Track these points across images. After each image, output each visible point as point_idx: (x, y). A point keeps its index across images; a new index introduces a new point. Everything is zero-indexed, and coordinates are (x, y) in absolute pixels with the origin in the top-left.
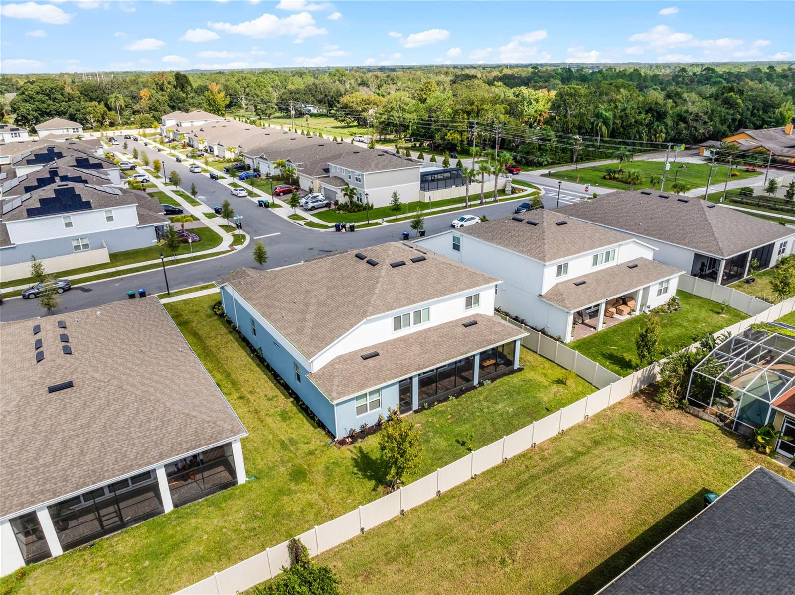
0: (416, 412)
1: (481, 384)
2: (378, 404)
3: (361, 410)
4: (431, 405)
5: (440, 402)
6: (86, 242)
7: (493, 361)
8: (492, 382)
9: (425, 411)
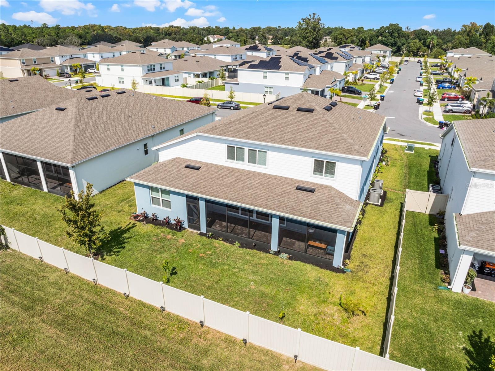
0: (201, 234)
1: (277, 253)
2: (167, 204)
3: (155, 201)
4: (215, 236)
5: (226, 240)
6: (272, 90)
7: (323, 246)
8: (290, 259)
9: (205, 237)
